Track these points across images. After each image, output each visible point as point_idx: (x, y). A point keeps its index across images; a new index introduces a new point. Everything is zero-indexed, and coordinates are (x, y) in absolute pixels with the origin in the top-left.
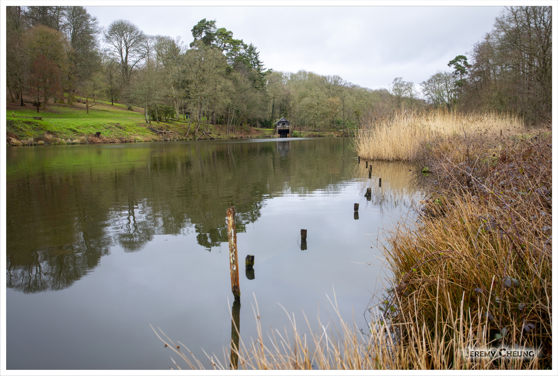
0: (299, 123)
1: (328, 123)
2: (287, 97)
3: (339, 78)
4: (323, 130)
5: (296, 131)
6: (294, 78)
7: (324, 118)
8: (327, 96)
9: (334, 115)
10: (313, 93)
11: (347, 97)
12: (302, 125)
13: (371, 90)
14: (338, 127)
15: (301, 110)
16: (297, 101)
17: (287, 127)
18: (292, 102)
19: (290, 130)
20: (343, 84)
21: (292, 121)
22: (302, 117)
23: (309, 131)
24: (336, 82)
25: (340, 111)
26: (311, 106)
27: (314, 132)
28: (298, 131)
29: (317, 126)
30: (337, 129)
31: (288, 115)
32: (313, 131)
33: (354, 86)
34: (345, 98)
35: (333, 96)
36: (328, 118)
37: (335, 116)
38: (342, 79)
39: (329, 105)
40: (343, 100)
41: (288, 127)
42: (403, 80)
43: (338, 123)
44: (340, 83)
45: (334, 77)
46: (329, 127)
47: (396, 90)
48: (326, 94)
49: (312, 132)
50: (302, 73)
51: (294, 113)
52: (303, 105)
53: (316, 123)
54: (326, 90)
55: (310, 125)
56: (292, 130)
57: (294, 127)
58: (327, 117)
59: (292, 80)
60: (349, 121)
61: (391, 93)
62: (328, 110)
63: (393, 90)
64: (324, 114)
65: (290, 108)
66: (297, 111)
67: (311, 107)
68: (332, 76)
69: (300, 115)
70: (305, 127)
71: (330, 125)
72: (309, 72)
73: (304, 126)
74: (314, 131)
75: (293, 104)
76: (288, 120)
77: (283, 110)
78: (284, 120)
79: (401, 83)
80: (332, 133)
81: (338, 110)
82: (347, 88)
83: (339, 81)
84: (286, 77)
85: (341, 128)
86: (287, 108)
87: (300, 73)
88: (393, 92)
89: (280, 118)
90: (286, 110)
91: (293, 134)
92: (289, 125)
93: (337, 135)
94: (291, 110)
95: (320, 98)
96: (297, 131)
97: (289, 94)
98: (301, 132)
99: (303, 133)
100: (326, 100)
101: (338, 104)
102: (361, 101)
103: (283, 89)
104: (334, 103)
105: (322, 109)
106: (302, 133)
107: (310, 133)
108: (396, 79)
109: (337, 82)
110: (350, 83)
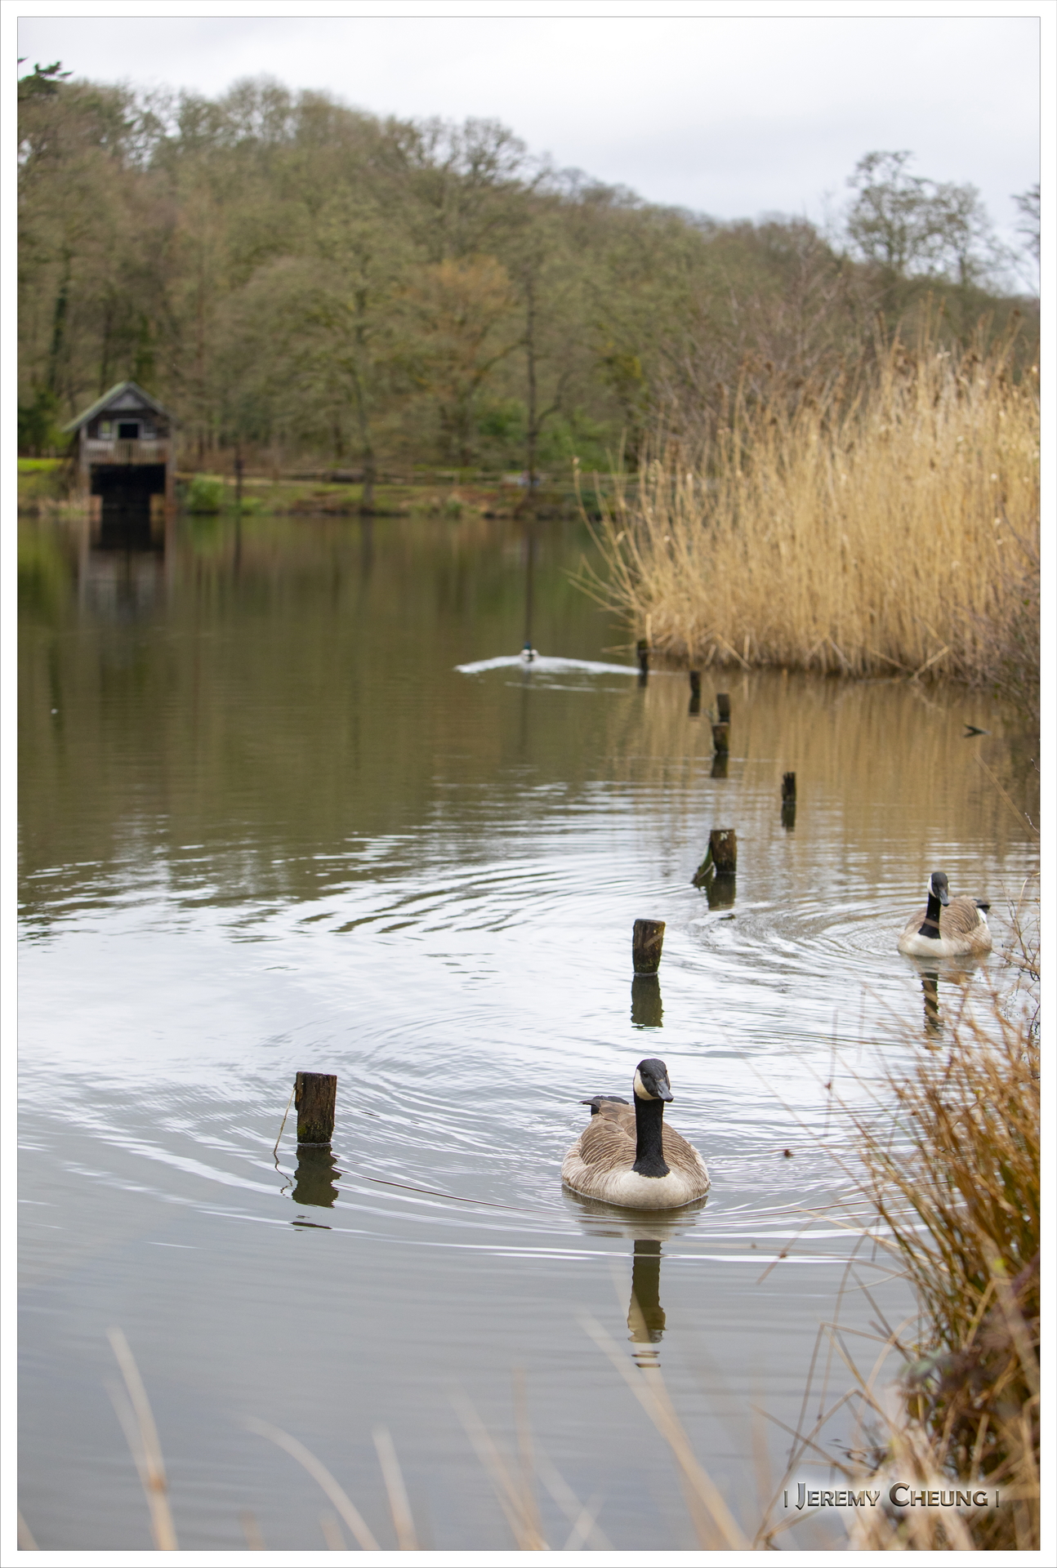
0: (230, 427)
1: (430, 431)
2: (155, 249)
3: (503, 137)
4: (391, 471)
5: (209, 480)
6: (202, 129)
7: (399, 391)
8: (423, 249)
9: (465, 378)
10: (329, 225)
11: (557, 262)
12: (255, 436)
13: (711, 225)
14: (494, 456)
15: (249, 340)
16: (222, 281)
17: (147, 447)
18: (189, 284)
19: (173, 473)
20: (526, 174)
21: (182, 408)
22: (253, 382)
23: (297, 478)
24: (478, 158)
25: (505, 354)
26: (316, 309)
27: (333, 487)
28: (227, 475)
29: (356, 444)
30: (486, 469)
31: (161, 370)
32: (324, 479)
33: (600, 195)
34: (544, 269)
35: (465, 249)
36: (429, 396)
37: (476, 381)
38: (521, 146)
39: (432, 307)
40: (525, 275)
41: (160, 452)
42: (913, 169)
43: (496, 429)
44: (512, 167)
45: (469, 130)
46: (434, 454)
47: (870, 228)
48: (417, 236)
49: (318, 486)
50: (258, 99)
51: (199, 355)
52: (261, 305)
53: (350, 423)
54: (419, 213)
55: (305, 436)
56: (186, 469)
57: (201, 446)
58: (421, 388)
59: (191, 142)
60: (568, 416)
61: (837, 246)
62: (427, 343)
63: (853, 232)
64: (399, 365)
65: (176, 325)
66: (220, 340)
67: (314, 320)
68: (460, 121)
69: (238, 373)
70: (274, 452)
71: (443, 444)
72: (307, 95)
73: (266, 443)
74: (336, 479)
75: (198, 299)
76: (158, 404)
77: (129, 335)
78: (128, 403)
79: (900, 185)
80: (455, 497)
81: (493, 345)
82: (552, 202)
83: (505, 154)
84: (151, 122)
85: (514, 466)
86: (152, 326)
87: (243, 95)
88: (852, 242)
89: (105, 384)
90: (144, 336)
91: (190, 499)
92: (162, 433)
93: (484, 508)
94: (177, 333)
95: (377, 261)
96: (218, 480)
97: (168, 233)
98: (247, 482)
99: (260, 492)
100: (417, 274)
101: (492, 303)
102: (646, 288)
103: (127, 195)
104: (473, 299)
105: (389, 334)
106: (250, 491)
107: (305, 490)
108: (870, 161)
109: (491, 163)
110: (574, 174)
